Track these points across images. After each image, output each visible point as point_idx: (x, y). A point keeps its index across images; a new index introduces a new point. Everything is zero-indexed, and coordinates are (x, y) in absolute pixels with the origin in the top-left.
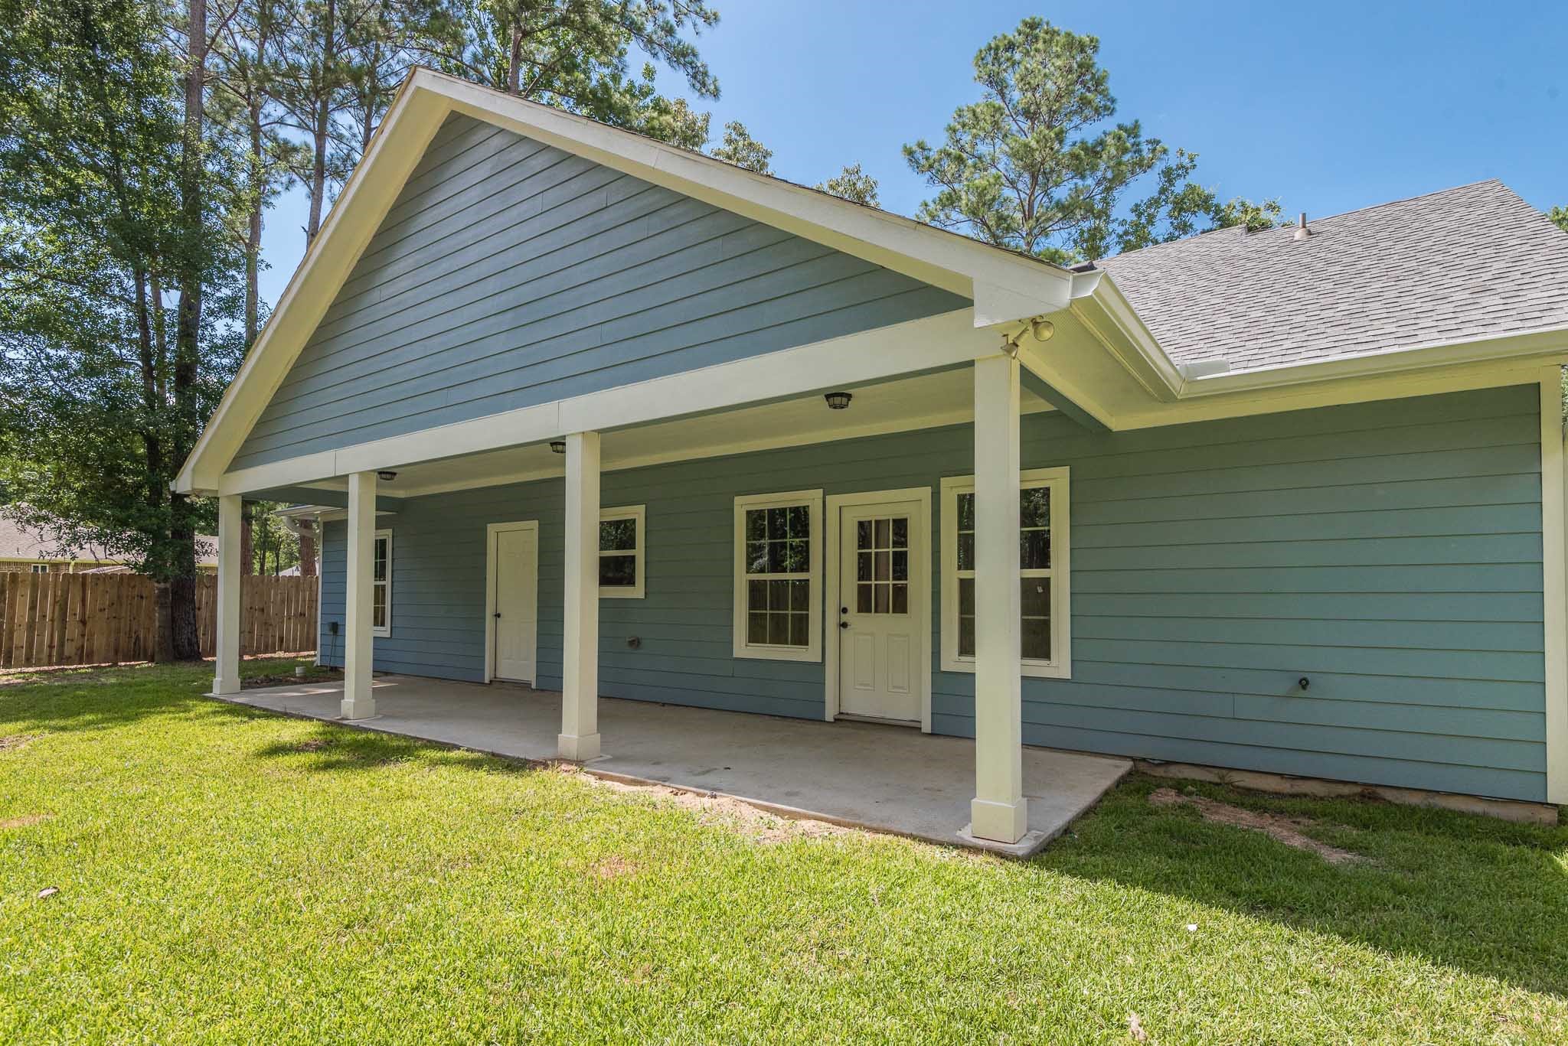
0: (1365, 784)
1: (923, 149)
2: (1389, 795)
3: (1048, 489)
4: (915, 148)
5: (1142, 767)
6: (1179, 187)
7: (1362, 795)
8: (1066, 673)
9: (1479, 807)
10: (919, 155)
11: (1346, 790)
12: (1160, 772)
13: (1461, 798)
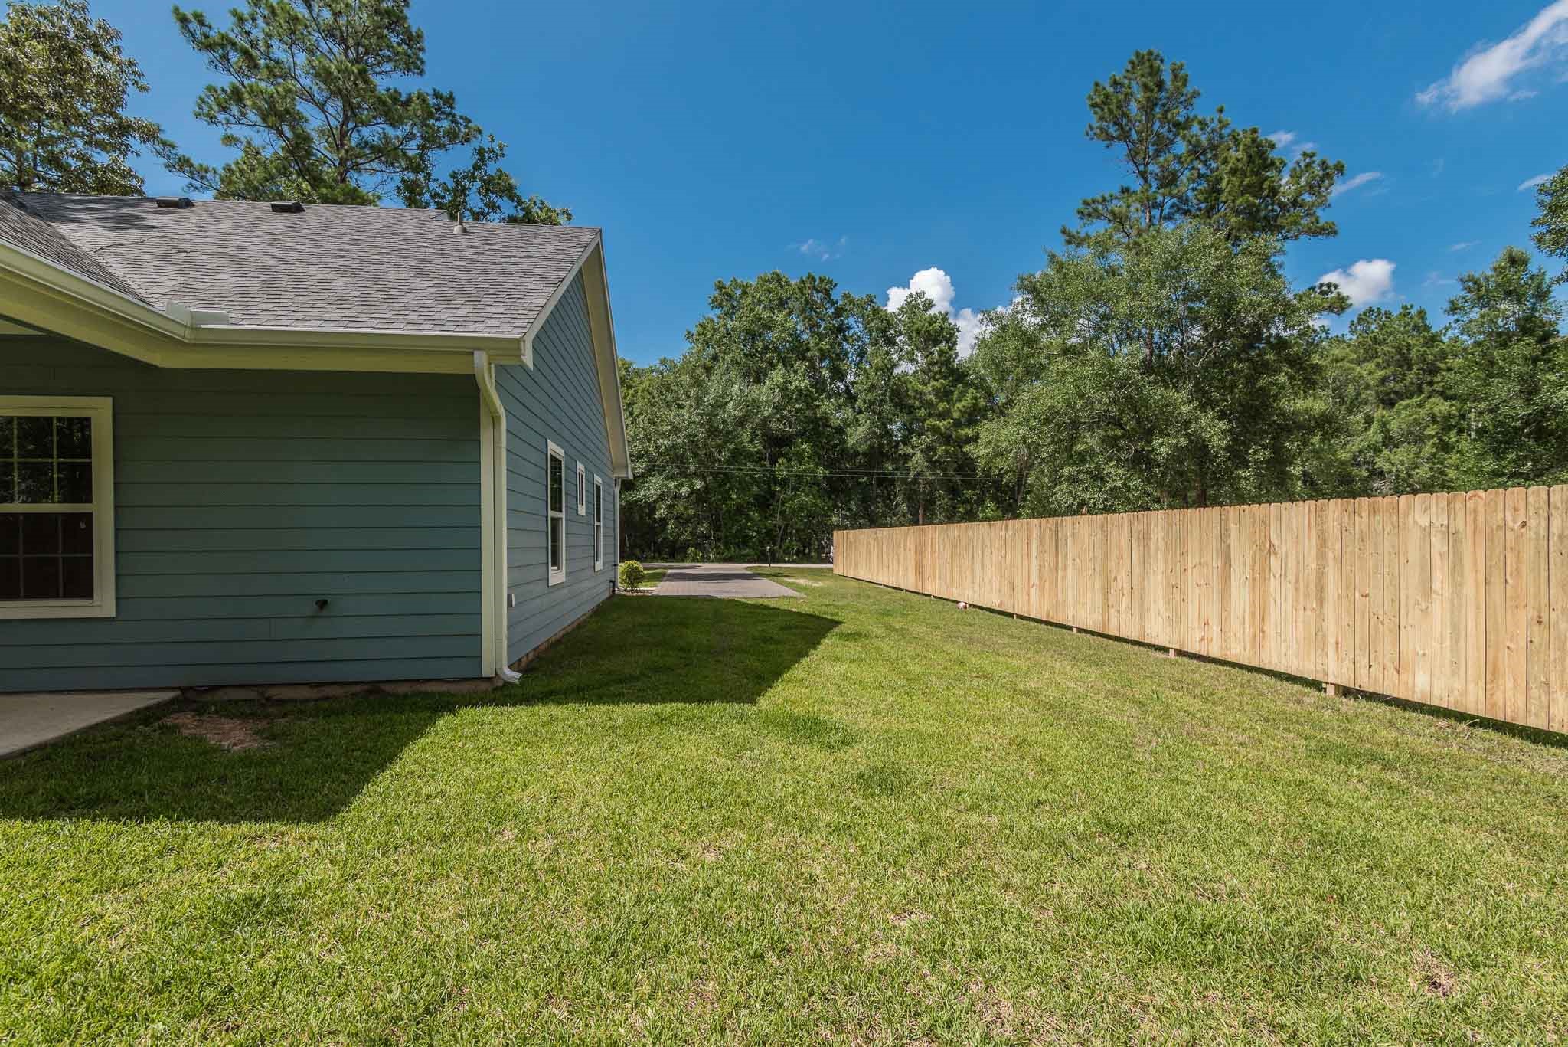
0: (369, 683)
1: (201, 23)
2: (387, 688)
3: (88, 419)
4: (190, 17)
5: (190, 695)
6: (491, 168)
7: (370, 692)
8: (110, 611)
9: (444, 688)
10: (194, 26)
11: (357, 689)
12: (208, 698)
13: (433, 683)
